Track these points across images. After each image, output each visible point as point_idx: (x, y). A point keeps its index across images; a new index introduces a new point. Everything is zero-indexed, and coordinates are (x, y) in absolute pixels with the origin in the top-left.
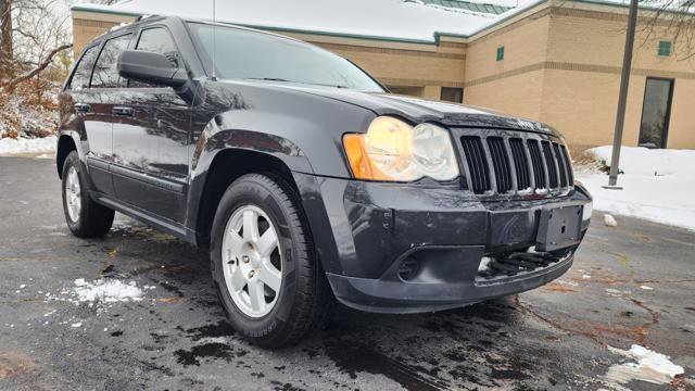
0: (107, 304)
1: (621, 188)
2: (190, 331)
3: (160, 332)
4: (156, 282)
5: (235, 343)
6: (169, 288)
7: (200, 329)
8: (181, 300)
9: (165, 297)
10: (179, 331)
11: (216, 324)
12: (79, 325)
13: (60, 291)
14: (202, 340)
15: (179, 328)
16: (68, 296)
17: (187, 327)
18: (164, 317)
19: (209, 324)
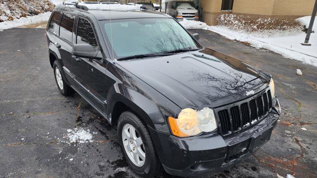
0: (80, 145)
1: (310, 45)
2: (112, 163)
3: (102, 164)
4: (97, 128)
5: (129, 171)
6: (103, 133)
7: (116, 162)
8: (108, 142)
9: (102, 140)
10: (108, 164)
11: (122, 159)
12: (72, 159)
13: (62, 136)
14: (117, 170)
15: (108, 161)
16: (65, 139)
17: (111, 161)
18: (102, 154)
19: (119, 158)
